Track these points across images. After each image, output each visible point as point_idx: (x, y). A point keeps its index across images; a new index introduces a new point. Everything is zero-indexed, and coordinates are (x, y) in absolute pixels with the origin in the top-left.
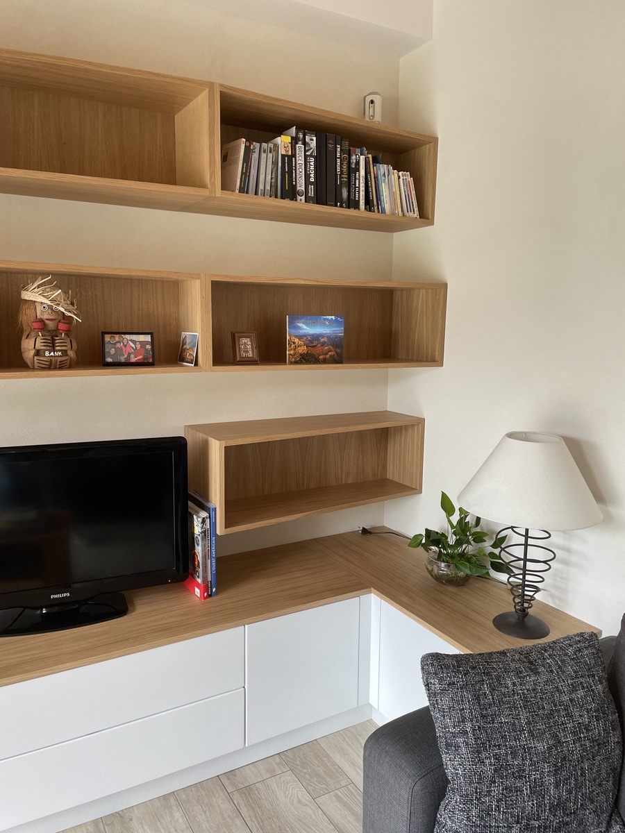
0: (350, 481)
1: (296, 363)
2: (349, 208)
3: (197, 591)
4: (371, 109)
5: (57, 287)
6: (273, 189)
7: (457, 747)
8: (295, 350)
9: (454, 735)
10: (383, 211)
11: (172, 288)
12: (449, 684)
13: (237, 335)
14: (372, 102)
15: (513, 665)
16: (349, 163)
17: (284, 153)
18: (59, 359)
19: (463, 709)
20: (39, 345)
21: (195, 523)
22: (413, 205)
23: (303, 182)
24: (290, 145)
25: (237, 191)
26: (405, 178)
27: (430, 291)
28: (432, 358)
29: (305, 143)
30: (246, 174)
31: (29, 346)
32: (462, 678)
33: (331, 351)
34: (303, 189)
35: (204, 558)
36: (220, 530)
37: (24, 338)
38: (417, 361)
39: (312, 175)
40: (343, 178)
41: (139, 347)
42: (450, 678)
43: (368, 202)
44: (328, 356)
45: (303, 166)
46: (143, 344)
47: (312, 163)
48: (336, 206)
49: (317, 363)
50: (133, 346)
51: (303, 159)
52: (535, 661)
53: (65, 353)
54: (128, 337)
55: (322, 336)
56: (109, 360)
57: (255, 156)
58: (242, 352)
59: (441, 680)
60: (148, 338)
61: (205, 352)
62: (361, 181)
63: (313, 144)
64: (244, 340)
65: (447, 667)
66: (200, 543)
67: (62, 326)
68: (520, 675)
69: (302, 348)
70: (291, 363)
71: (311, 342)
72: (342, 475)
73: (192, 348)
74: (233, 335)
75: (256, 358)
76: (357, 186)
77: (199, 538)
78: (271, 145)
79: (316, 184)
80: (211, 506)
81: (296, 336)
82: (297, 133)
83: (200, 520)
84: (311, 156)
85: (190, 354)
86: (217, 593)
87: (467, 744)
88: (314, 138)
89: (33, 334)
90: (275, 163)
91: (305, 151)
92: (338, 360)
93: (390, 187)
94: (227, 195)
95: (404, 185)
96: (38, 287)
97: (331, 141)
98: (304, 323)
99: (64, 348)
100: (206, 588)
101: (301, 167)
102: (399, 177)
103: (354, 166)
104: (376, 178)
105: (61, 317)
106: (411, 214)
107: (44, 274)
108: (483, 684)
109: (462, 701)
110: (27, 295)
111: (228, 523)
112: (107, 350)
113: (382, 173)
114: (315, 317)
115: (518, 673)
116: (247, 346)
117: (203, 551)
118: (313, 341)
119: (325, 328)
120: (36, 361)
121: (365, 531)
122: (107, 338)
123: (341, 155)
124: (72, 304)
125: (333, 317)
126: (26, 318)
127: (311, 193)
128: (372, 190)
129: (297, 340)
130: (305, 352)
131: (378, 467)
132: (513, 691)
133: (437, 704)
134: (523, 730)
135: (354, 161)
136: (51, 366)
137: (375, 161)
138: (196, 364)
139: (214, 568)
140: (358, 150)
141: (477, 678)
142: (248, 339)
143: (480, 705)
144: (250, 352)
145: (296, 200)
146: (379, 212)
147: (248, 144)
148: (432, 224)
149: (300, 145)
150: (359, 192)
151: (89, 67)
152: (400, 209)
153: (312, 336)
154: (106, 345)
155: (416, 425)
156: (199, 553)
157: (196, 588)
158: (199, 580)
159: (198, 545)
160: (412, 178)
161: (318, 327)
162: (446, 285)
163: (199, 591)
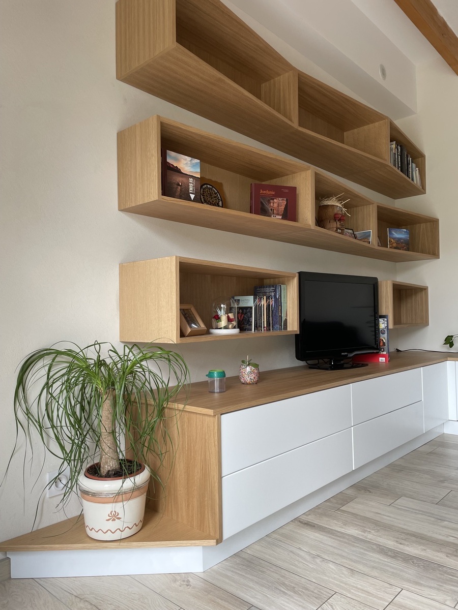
3: (382, 359)
8: (392, 244)
16: (407, 161)
20: (338, 225)
21: (381, 323)
26: (418, 171)
28: (433, 253)
36: (391, 326)
39: (400, 164)
47: (399, 158)
55: (401, 239)
61: (373, 239)
62: (411, 169)
63: (400, 150)
73: (365, 238)
76: (410, 171)
81: (392, 238)
88: (400, 147)
89: (332, 221)
91: (398, 153)
95: (418, 174)
98: (395, 232)
103: (409, 162)
110: (330, 202)
111: (395, 323)
113: (414, 167)
114: (398, 229)
118: (398, 240)
119: (403, 235)
125: (405, 230)
129: (392, 240)
130: (396, 246)
135: (409, 160)
148: (426, 193)
150: (410, 174)
153: (398, 238)
155: (422, 290)
156: (384, 338)
157: (380, 358)
158: (385, 353)
159: (384, 334)
160: (417, 169)
161: (400, 234)
162: (438, 220)
163: (384, 359)
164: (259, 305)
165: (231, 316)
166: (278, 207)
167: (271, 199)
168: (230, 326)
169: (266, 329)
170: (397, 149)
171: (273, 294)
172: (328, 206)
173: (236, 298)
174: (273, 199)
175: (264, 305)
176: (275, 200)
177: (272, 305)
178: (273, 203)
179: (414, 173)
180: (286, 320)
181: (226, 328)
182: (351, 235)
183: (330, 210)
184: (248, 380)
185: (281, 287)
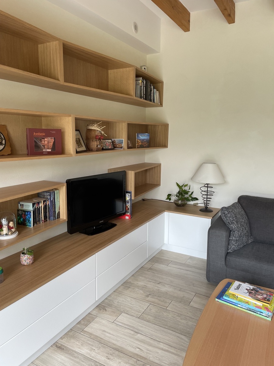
2: (150, 101)
6: (139, 96)
8: (138, 144)
10: (155, 103)
14: (145, 68)
16: (150, 89)
17: (140, 85)
20: (98, 143)
21: (127, 197)
22: (159, 101)
23: (143, 94)
24: (141, 83)
27: (163, 126)
28: (164, 145)
31: (95, 144)
33: (147, 144)
36: (133, 198)
38: (159, 147)
39: (144, 92)
40: (149, 93)
43: (153, 100)
45: (143, 89)
48: (148, 100)
49: (143, 148)
50: (108, 143)
51: (143, 87)
54: (108, 140)
55: (144, 139)
56: (104, 148)
60: (111, 140)
61: (124, 145)
63: (145, 83)
64: (129, 141)
67: (101, 137)
70: (138, 148)
76: (152, 95)
77: (129, 201)
79: (145, 94)
81: (139, 140)
82: (142, 79)
85: (119, 146)
88: (145, 81)
89: (94, 140)
90: (139, 88)
91: (143, 85)
92: (148, 147)
95: (158, 95)
97: (148, 82)
98: (140, 136)
100: (131, 216)
102: (157, 93)
106: (159, 103)
110: (93, 128)
111: (135, 196)
113: (155, 92)
116: (129, 143)
117: (130, 205)
118: (143, 141)
120: (96, 148)
123: (149, 86)
125: (147, 134)
127: (144, 97)
129: (139, 141)
130: (141, 144)
136: (99, 150)
137: (154, 88)
138: (124, 149)
140: (152, 85)
144: (130, 145)
148: (162, 107)
150: (152, 97)
151: (113, 59)
152: (157, 102)
153: (142, 139)
156: (128, 206)
157: (126, 217)
158: (129, 214)
159: (128, 203)
161: (144, 137)
162: (168, 125)
163: (128, 217)
164: (38, 207)
165: (11, 224)
166: (48, 143)
167: (43, 139)
168: (10, 233)
169: (44, 221)
170: (143, 83)
171: (49, 197)
172: (91, 130)
173: (21, 203)
174: (44, 139)
175: (41, 206)
176: (46, 139)
177: (48, 204)
178: (44, 141)
179: (155, 95)
180: (59, 212)
181: (6, 234)
182: (110, 143)
183: (93, 133)
184: (26, 264)
185: (54, 192)
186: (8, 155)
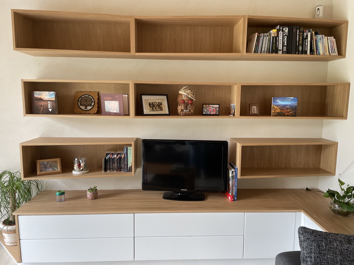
0: (301, 167)
1: (275, 116)
2: (302, 54)
3: (230, 197)
4: (318, 12)
5: (189, 89)
6: (268, 50)
7: (307, 261)
8: (275, 111)
9: (306, 257)
10: (319, 54)
11: (228, 88)
12: (307, 238)
13: (251, 105)
14: (318, 9)
15: (339, 239)
16: (303, 36)
17: (273, 36)
18: (188, 113)
19: (312, 249)
20: (182, 108)
21: (230, 173)
22: (335, 50)
23: (282, 46)
24: (276, 33)
25: (253, 52)
26: (331, 39)
27: (342, 86)
28: (342, 115)
29: (283, 31)
30: (257, 45)
31: (180, 108)
32: (313, 237)
33: (291, 111)
34: (281, 48)
35: (232, 186)
37: (179, 105)
38: (336, 117)
39: (285, 43)
40: (300, 42)
41: (214, 109)
42: (308, 236)
43: (312, 51)
44: (289, 113)
45: (282, 40)
46: (216, 108)
47: (286, 38)
48: (296, 54)
49: (284, 116)
50: (213, 109)
51: (282, 37)
52: (352, 240)
53: (190, 110)
54: (211, 105)
55: (287, 105)
56: (204, 113)
57: (261, 39)
58: (252, 111)
59: (304, 236)
60: (218, 106)
61: (237, 111)
62: (308, 43)
63: (287, 31)
64: (254, 107)
65: (308, 232)
66: (231, 180)
67: (190, 102)
68: (341, 243)
69: (278, 110)
70: (273, 116)
71: (282, 108)
72: (297, 164)
73: (233, 110)
74: (250, 105)
75: (258, 113)
76: (306, 45)
77: (231, 178)
78: (268, 34)
79: (287, 46)
80: (236, 167)
81: (276, 105)
82: (280, 28)
83: (231, 172)
84: (285, 35)
85: (232, 112)
86: (237, 200)
87: (311, 261)
88: (287, 29)
89: (181, 104)
90: (269, 40)
91: (283, 34)
92: (294, 115)
93: (323, 43)
94: (248, 54)
95: (330, 42)
96: (184, 89)
97: (295, 29)
98: (279, 100)
99: (190, 109)
100: (233, 197)
101: (281, 40)
102: (328, 39)
103: (305, 37)
104: (316, 41)
105: (189, 99)
106: (334, 54)
107: (185, 85)
108: (322, 242)
109: (312, 246)
110: (180, 92)
111: (242, 175)
112: (204, 110)
113: (319, 38)
114: (284, 98)
115: (341, 242)
116: (255, 109)
117: (232, 183)
118: (283, 107)
119: (289, 102)
120: (181, 113)
121: (307, 189)
122: (204, 106)
123: (299, 34)
124: (194, 95)
125: (293, 98)
126: (179, 99)
127: (285, 49)
128: (314, 46)
129: (276, 107)
130: (279, 112)
131: (316, 162)
132: (336, 247)
133: (302, 245)
134: (337, 263)
135: (305, 35)
136: (186, 115)
137: (316, 34)
138: (234, 115)
139: (236, 190)
140: (307, 31)
141: (320, 239)
142: (256, 106)
143: (319, 249)
144: (256, 111)
145: (278, 53)
146: (317, 54)
147: (259, 35)
148: (345, 57)
149: (281, 32)
150: (307, 47)
152: (328, 52)
153: (282, 105)
154: (204, 108)
155: (334, 145)
158: (230, 194)
160: (335, 39)
161: (286, 102)
162: (349, 84)
164: (112, 157)
165: (82, 164)
166: (114, 106)
175: (116, 158)
178: (111, 104)
180: (131, 166)
185: (127, 149)
186: (93, 114)
